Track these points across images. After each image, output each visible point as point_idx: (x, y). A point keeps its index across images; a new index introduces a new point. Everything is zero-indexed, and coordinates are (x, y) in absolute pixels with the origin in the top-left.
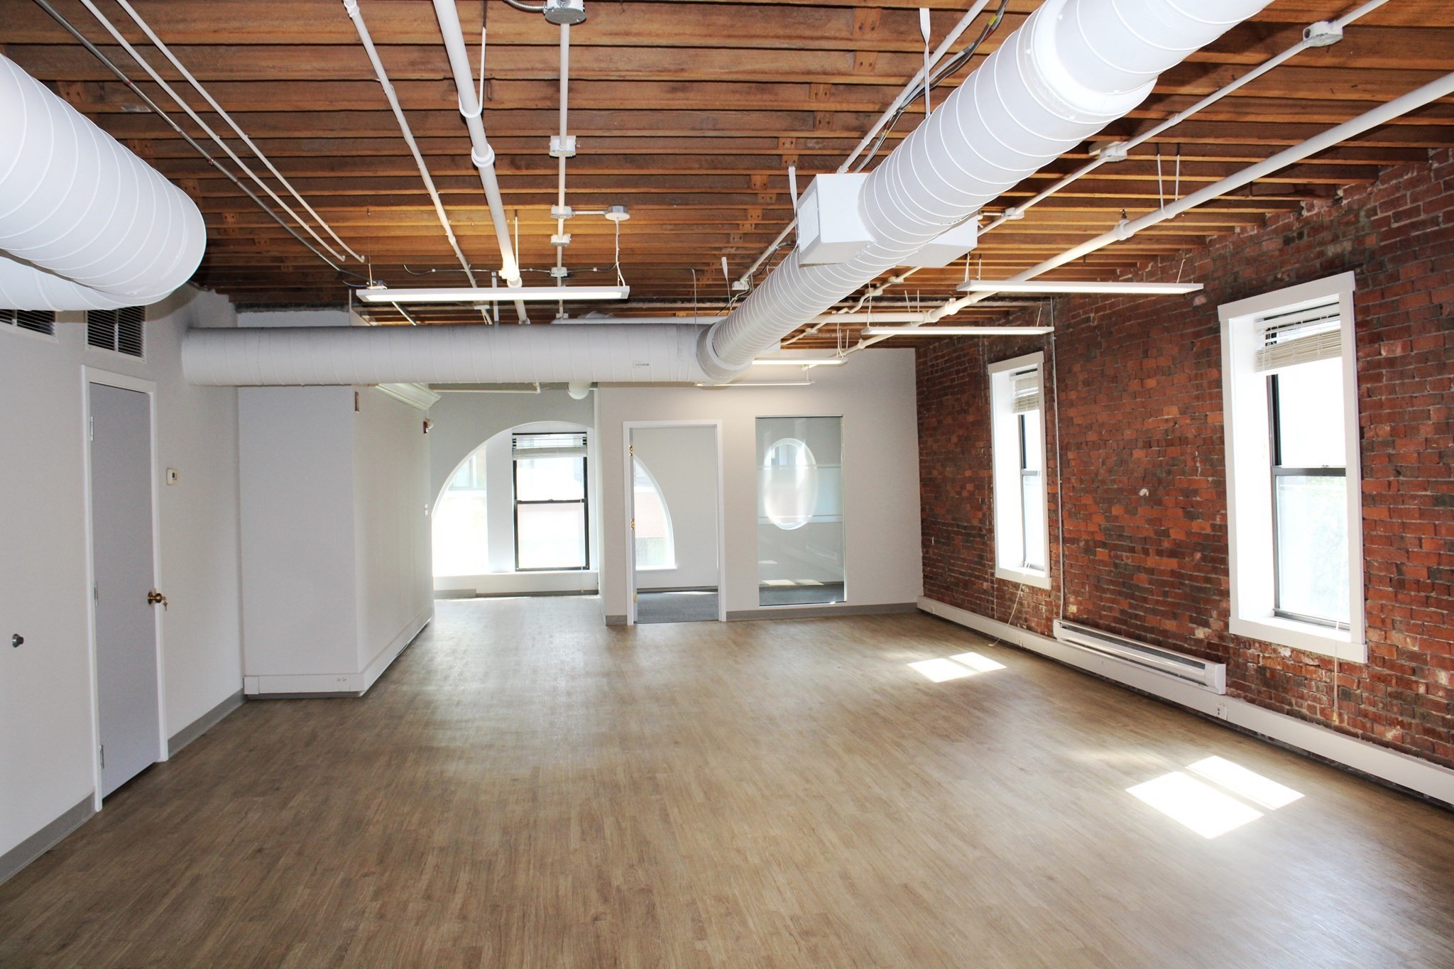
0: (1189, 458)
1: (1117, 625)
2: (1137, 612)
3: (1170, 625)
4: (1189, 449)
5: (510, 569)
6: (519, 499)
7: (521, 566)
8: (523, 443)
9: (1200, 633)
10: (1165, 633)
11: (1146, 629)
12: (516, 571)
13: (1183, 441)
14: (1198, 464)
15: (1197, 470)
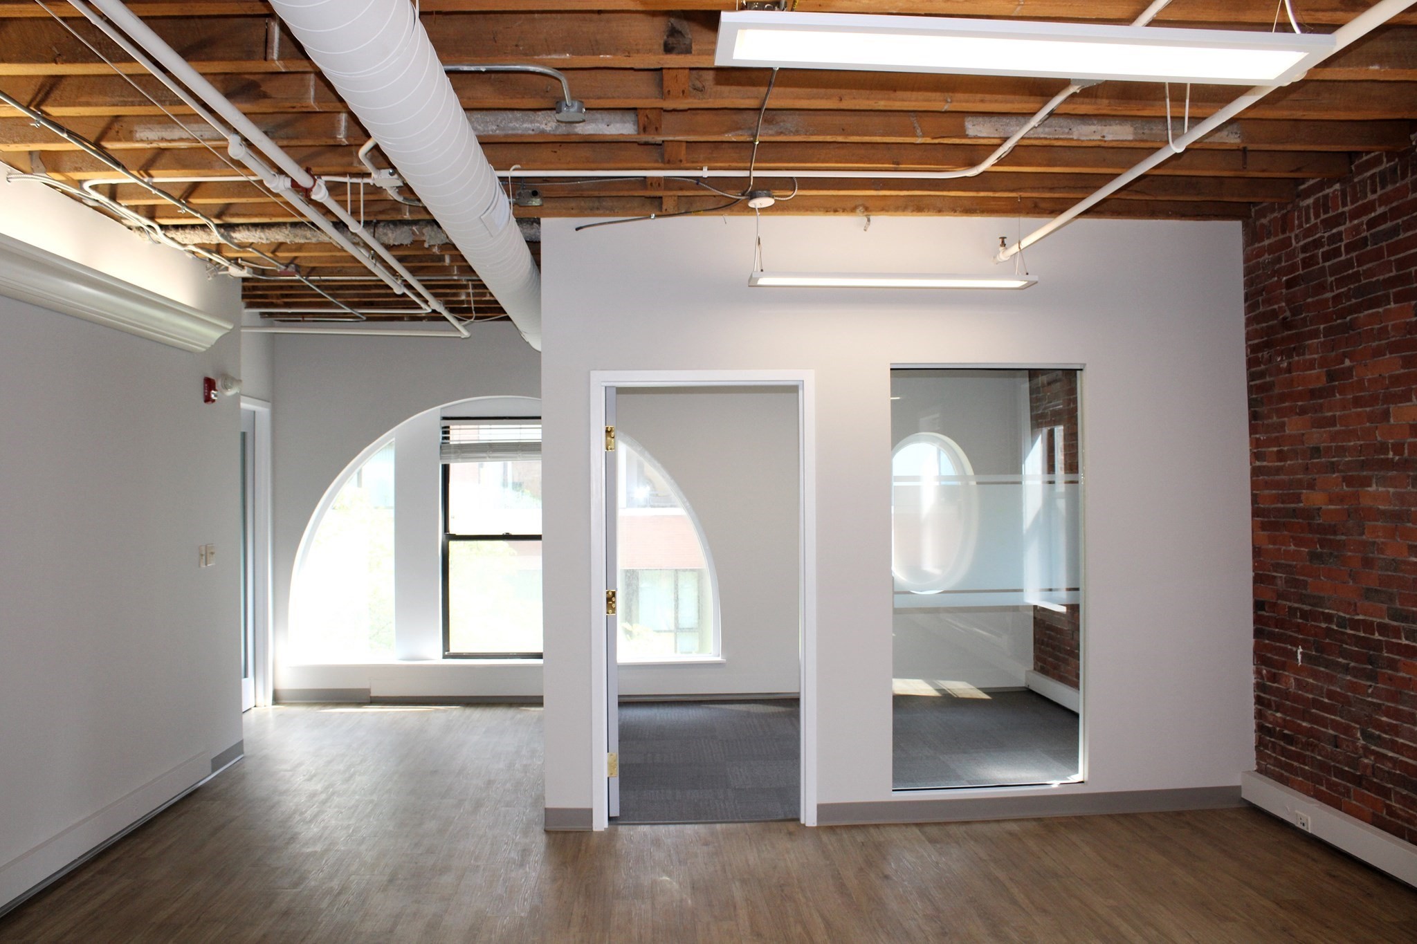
5: (432, 653)
6: (452, 531)
7: (453, 649)
8: (461, 434)
12: (445, 657)
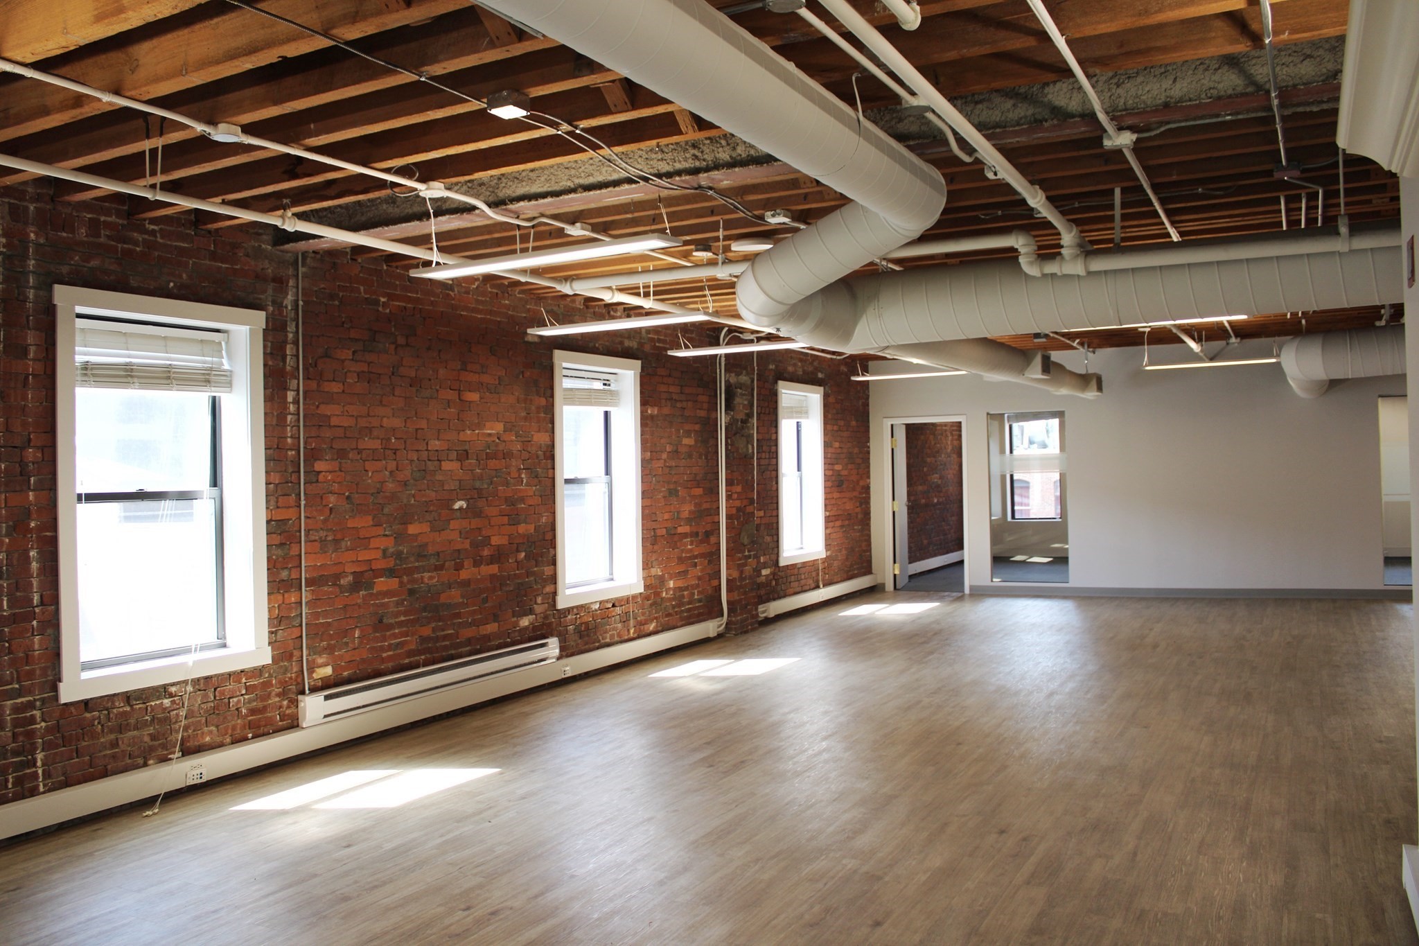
0: (513, 470)
1: (412, 659)
2: (446, 632)
3: (491, 628)
4: (514, 462)
9: (525, 622)
10: (487, 638)
11: (461, 645)
13: (507, 455)
14: (523, 476)
15: (522, 481)
